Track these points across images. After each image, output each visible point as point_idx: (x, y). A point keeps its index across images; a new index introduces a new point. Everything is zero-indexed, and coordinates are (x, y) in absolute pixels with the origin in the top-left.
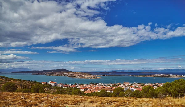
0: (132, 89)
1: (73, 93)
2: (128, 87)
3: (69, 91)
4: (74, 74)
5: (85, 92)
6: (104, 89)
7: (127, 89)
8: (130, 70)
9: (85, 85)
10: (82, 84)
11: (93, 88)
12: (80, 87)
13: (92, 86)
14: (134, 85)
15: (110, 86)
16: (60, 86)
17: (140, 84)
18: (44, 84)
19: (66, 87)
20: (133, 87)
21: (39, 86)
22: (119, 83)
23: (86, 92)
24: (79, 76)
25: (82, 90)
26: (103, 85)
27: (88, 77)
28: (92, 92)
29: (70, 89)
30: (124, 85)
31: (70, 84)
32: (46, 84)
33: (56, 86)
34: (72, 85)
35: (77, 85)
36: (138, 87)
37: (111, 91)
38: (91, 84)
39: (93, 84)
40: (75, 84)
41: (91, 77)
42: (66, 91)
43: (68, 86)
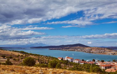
1: (91, 70)
4: (91, 50)
5: (106, 71)
9: (106, 63)
10: (103, 61)
12: (99, 64)
16: (76, 62)
18: (60, 59)
19: (83, 64)
23: (108, 70)
24: (98, 51)
25: (102, 68)
27: (109, 53)
28: (116, 71)
29: (88, 66)
31: (88, 61)
32: (62, 59)
33: (72, 62)
34: (90, 61)
35: (95, 61)
40: (93, 61)
41: (113, 53)
42: (83, 68)
43: (85, 62)
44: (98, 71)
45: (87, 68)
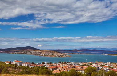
0: (105, 69)
1: (40, 72)
2: (101, 67)
3: (36, 70)
4: (41, 52)
6: (74, 68)
7: (100, 69)
8: (103, 48)
9: (53, 64)
10: (51, 63)
11: (62, 67)
12: (48, 66)
13: (61, 65)
14: (108, 64)
15: (81, 65)
16: (25, 65)
17: (115, 63)
18: (8, 63)
19: (32, 67)
20: (107, 67)
21: (2, 66)
22: (90, 63)
23: (54, 72)
24: (47, 54)
25: (50, 70)
26: (73, 64)
27: (56, 55)
28: (60, 72)
29: (37, 69)
30: (96, 64)
31: (37, 63)
32: (10, 63)
33: (21, 65)
34: (40, 64)
35: (44, 63)
36: (113, 67)
37: (82, 71)
38: (60, 63)
39: (62, 62)
40: (42, 63)
41: (59, 55)
42: (33, 71)
43: (34, 65)
44: (47, 73)
45: (37, 71)
